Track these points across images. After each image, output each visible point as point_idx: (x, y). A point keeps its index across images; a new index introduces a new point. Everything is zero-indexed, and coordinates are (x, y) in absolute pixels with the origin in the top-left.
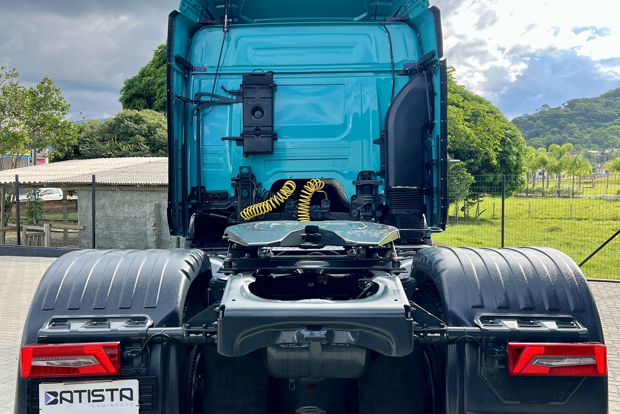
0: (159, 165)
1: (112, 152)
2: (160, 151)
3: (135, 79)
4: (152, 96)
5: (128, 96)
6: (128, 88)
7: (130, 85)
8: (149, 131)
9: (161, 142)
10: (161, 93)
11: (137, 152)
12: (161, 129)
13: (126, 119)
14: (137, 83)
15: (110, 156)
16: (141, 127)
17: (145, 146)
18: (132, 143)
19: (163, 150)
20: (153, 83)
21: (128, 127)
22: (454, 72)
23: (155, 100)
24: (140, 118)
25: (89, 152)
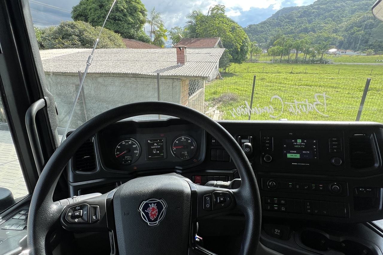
0: (83, 54)
1: (60, 45)
2: (87, 45)
3: (77, 6)
4: (87, 16)
5: (75, 15)
6: (75, 11)
7: (75, 9)
8: (80, 33)
9: (87, 40)
10: (91, 13)
11: (74, 46)
12: (86, 32)
13: (66, 26)
14: (78, 8)
15: (59, 48)
16: (75, 30)
17: (78, 42)
18: (71, 40)
19: (89, 44)
20: (86, 9)
21: (67, 31)
22: (225, 8)
23: (89, 17)
24: (75, 26)
25: (48, 45)
